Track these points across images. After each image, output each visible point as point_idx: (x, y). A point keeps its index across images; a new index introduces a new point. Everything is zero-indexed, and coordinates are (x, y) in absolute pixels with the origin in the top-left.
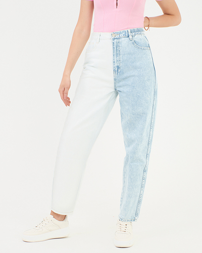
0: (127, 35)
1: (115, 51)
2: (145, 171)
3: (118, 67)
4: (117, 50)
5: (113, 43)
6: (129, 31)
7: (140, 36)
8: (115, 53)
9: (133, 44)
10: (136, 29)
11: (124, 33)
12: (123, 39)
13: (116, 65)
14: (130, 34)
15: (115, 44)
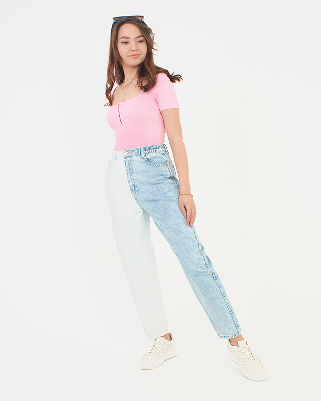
0: (140, 152)
1: (128, 170)
2: (215, 278)
3: (135, 186)
4: (130, 168)
5: (125, 161)
6: (142, 149)
7: (154, 155)
8: (128, 172)
9: (146, 162)
10: (150, 146)
11: (136, 151)
12: (135, 157)
13: (131, 184)
14: (142, 152)
15: (127, 163)
